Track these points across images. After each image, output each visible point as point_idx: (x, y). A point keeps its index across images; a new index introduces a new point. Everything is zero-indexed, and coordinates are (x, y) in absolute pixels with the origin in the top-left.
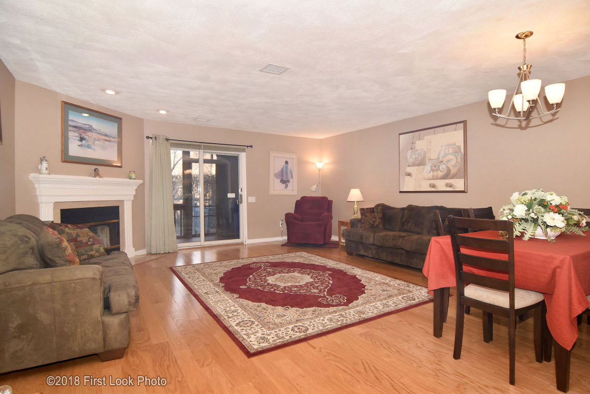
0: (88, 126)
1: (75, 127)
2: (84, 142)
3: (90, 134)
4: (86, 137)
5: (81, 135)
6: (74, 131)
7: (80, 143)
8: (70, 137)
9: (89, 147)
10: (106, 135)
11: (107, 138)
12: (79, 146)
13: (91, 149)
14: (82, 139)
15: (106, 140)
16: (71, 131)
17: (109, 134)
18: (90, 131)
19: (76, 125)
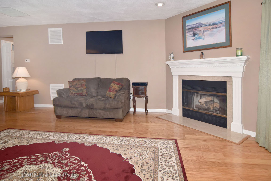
0: (198, 24)
1: (190, 29)
2: (196, 36)
3: (200, 29)
4: (197, 32)
5: (194, 32)
6: (190, 32)
7: (194, 38)
8: (187, 36)
9: (199, 38)
10: (213, 24)
11: (215, 26)
12: (193, 40)
13: (202, 39)
14: (194, 35)
15: (214, 28)
16: (187, 32)
17: (216, 22)
18: (200, 27)
19: (190, 27)
